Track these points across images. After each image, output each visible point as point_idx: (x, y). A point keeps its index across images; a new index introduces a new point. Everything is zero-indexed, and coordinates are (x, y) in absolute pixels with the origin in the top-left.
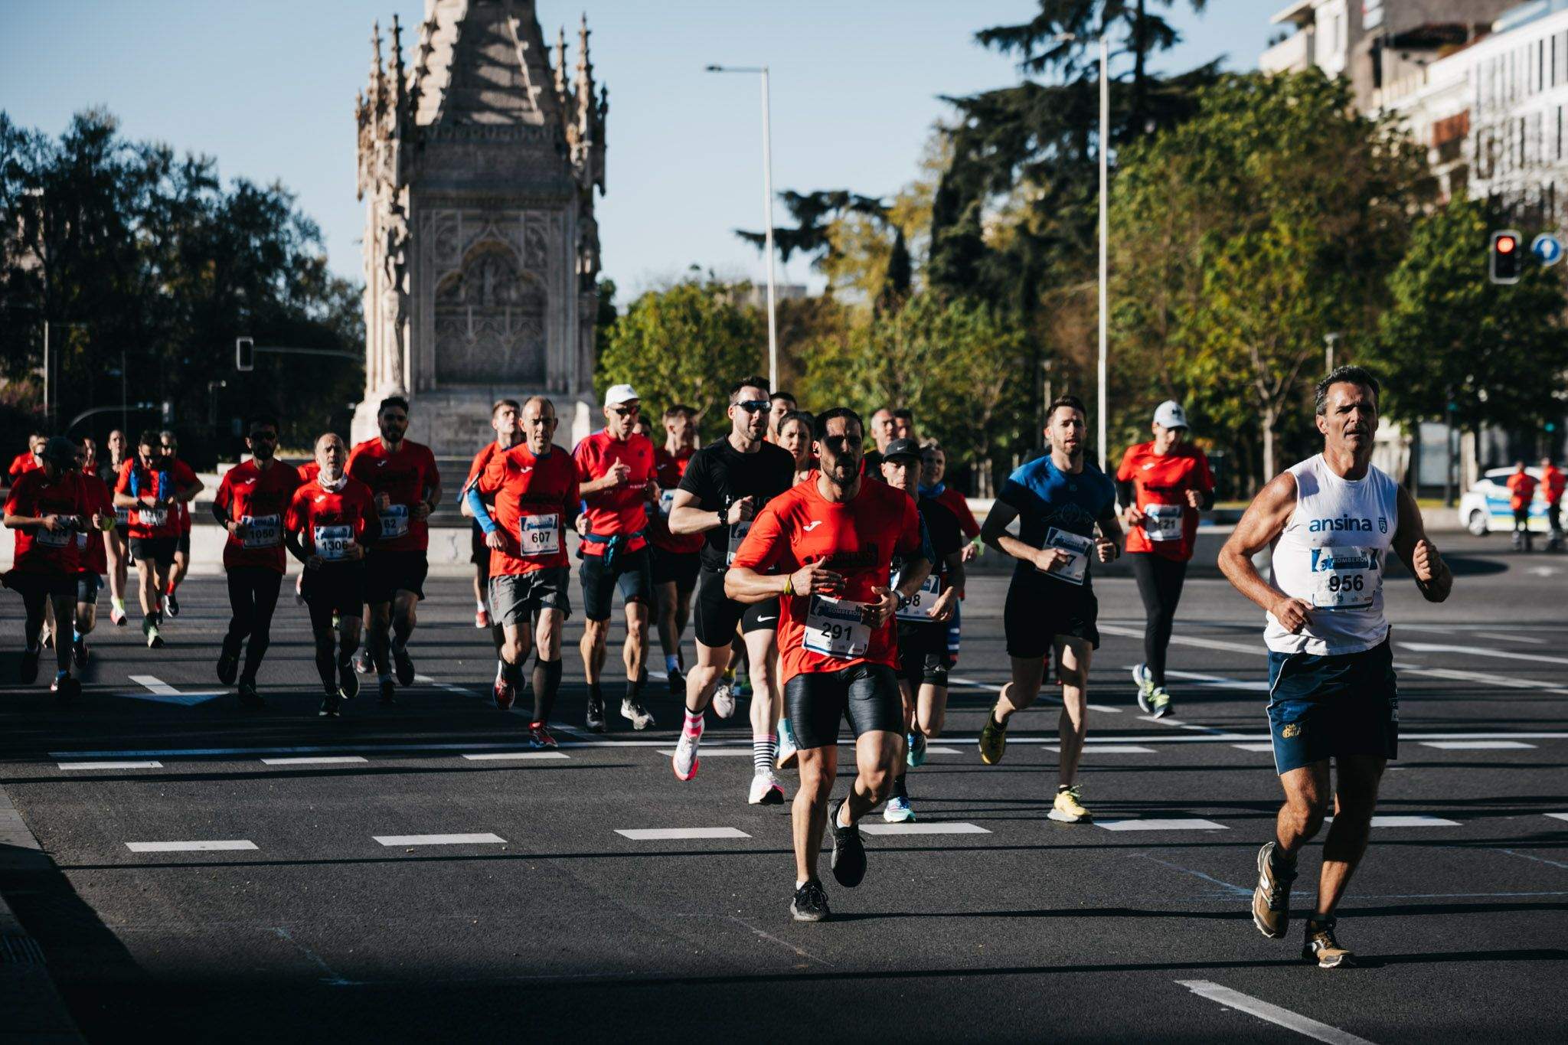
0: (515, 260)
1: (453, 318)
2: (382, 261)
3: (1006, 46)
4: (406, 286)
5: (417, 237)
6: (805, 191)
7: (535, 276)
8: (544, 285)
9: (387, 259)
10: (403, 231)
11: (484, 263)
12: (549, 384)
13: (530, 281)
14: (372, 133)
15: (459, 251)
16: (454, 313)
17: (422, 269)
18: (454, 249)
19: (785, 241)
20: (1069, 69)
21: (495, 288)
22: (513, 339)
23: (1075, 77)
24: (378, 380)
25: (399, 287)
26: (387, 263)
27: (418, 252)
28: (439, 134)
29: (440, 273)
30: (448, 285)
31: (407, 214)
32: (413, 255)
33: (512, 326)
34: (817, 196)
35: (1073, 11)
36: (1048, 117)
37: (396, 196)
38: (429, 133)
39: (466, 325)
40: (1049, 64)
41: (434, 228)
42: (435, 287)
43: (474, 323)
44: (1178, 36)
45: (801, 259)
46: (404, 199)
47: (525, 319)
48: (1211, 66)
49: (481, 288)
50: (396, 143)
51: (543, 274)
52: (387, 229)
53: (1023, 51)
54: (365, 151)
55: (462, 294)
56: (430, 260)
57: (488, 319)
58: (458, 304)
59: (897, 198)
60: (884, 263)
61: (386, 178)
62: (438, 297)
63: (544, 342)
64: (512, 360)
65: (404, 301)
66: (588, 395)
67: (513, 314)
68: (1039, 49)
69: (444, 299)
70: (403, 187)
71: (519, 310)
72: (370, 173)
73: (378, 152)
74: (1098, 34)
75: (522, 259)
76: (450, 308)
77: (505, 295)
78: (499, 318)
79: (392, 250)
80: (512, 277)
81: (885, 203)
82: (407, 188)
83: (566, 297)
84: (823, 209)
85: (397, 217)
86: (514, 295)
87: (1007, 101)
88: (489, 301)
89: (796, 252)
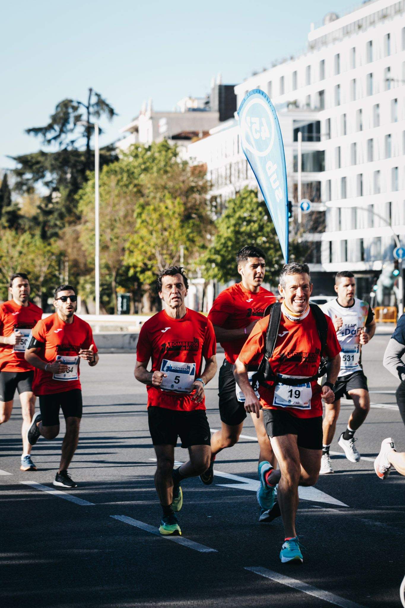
3: (37, 135)
20: (61, 143)
23: (63, 147)
35: (62, 121)
36: (53, 162)
40: (53, 142)
48: (112, 144)
53: (43, 137)
68: (50, 135)
74: (72, 130)
87: (32, 158)
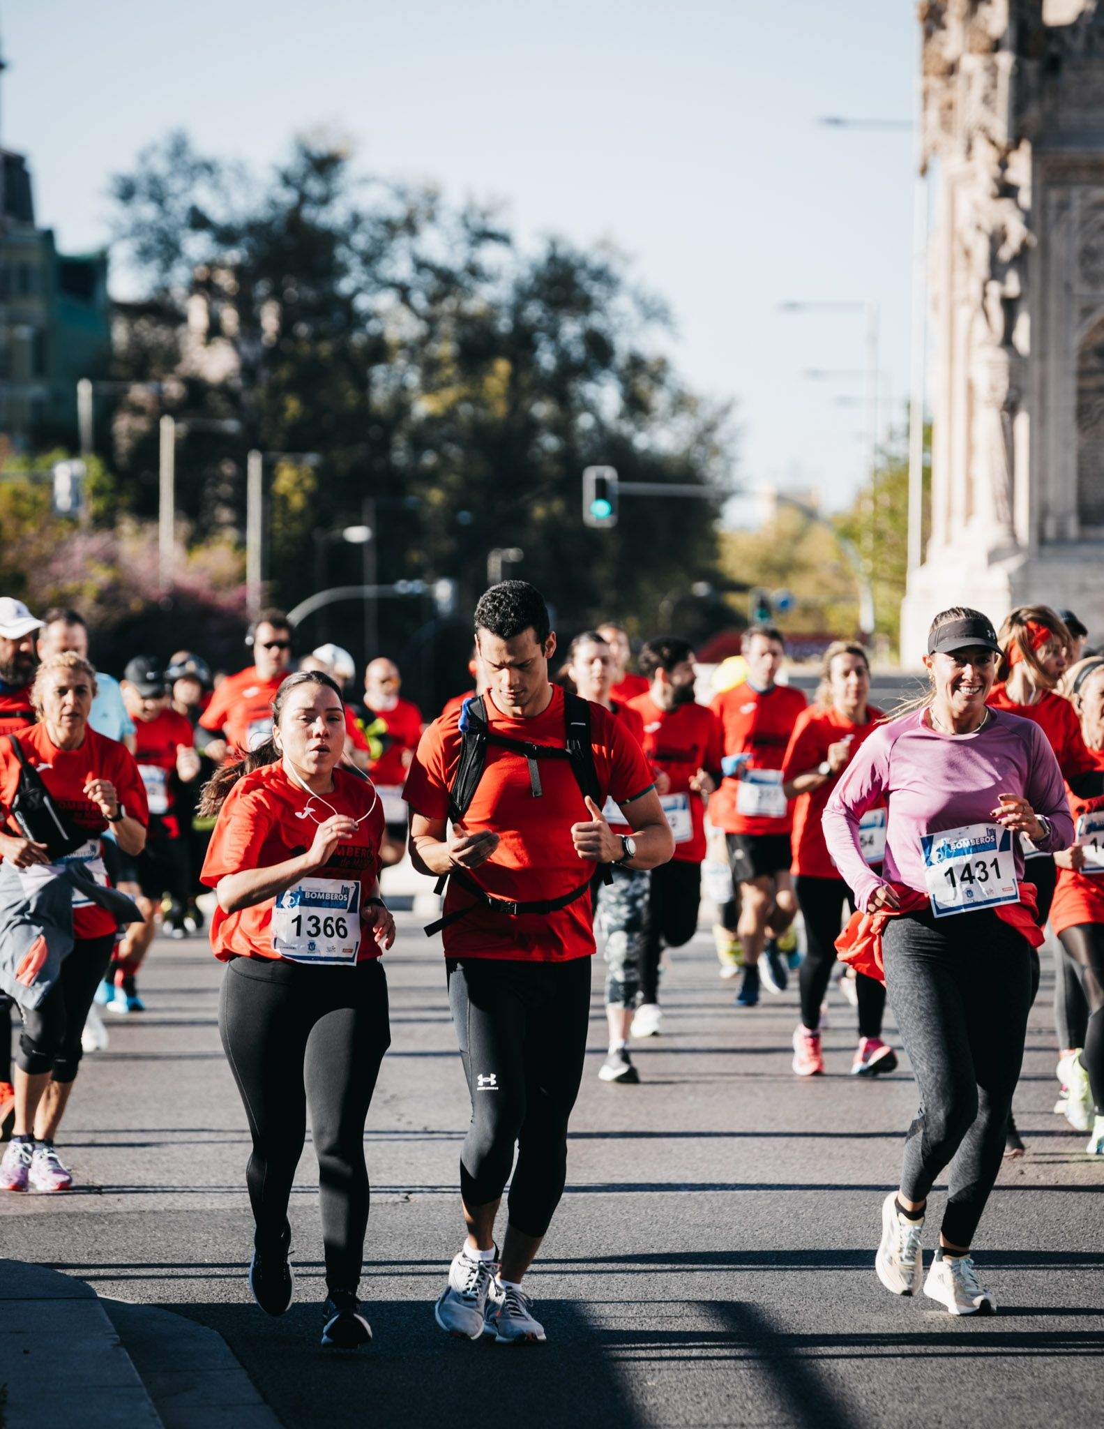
2: (975, 290)
4: (1022, 338)
5: (1044, 244)
9: (985, 285)
10: (1017, 232)
14: (953, 41)
17: (1053, 307)
24: (958, 520)
25: (1007, 341)
26: (985, 295)
27: (1045, 273)
28: (1089, 41)
29: (1087, 311)
31: (1025, 198)
32: (1035, 275)
37: (1004, 164)
38: (1068, 38)
41: (1076, 226)
42: (1076, 342)
46: (1021, 169)
50: (1005, 60)
52: (988, 227)
54: (936, 83)
56: (1068, 287)
61: (984, 130)
62: (1083, 357)
65: (1017, 366)
69: (1093, 363)
70: (1015, 144)
72: (946, 124)
73: (969, 78)
79: (996, 270)
82: (1026, 148)
85: (1006, 203)
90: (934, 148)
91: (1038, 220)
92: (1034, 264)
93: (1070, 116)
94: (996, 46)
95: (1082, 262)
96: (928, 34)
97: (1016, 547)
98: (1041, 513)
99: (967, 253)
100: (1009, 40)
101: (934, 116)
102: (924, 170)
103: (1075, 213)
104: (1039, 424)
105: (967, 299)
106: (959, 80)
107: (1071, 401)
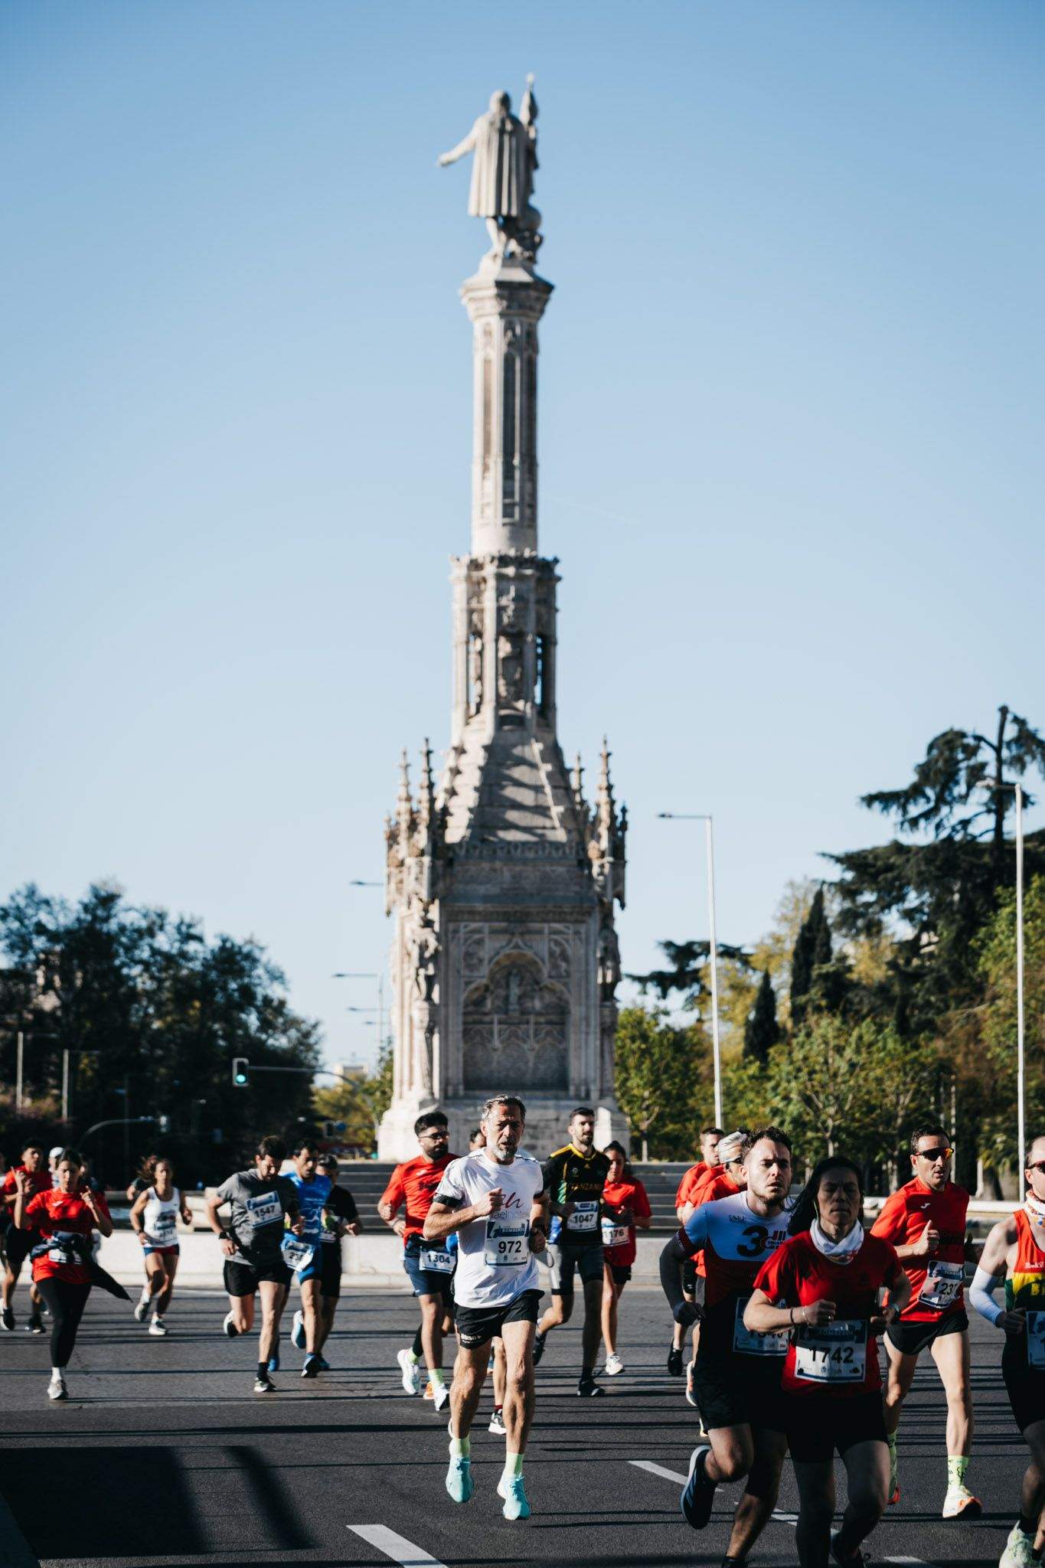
0: (539, 971)
1: (479, 1027)
2: (413, 972)
3: (886, 808)
4: (436, 996)
5: (446, 949)
6: (681, 941)
7: (559, 986)
8: (567, 996)
9: (417, 969)
10: (433, 944)
11: (510, 974)
12: (572, 1090)
13: (552, 991)
14: (402, 850)
15: (486, 962)
16: (481, 1022)
17: (451, 981)
18: (481, 961)
19: (663, 981)
20: (938, 826)
21: (520, 998)
22: (537, 1046)
23: (944, 834)
24: (406, 1087)
25: (428, 998)
26: (418, 975)
27: (447, 965)
28: (467, 851)
29: (468, 983)
30: (475, 996)
31: (437, 927)
32: (442, 966)
33: (536, 1035)
34: (690, 944)
35: (942, 779)
36: (923, 868)
37: (426, 911)
38: (457, 849)
39: (491, 1033)
40: (922, 823)
41: (462, 941)
42: (463, 997)
43: (500, 1032)
44: (1032, 799)
45: (677, 997)
46: (434, 913)
47: (548, 1027)
49: (507, 998)
50: (427, 860)
51: (565, 984)
52: (418, 941)
53: (900, 812)
54: (394, 871)
55: (489, 1004)
56: (458, 971)
57: (513, 1028)
58: (486, 1014)
59: (756, 946)
60: (750, 999)
61: (416, 894)
62: (466, 1006)
63: (566, 1050)
64: (536, 1068)
65: (434, 1010)
66: (608, 1101)
67: (536, 1023)
68: (914, 810)
69: (471, 1008)
70: (432, 901)
71: (542, 1019)
72: (399, 891)
73: (409, 868)
74: (964, 798)
75: (545, 971)
76: (476, 1017)
77: (529, 1005)
78: (523, 1027)
79: (423, 963)
80: (536, 987)
81: (745, 951)
82: (437, 902)
83: (588, 1007)
84: (695, 956)
85: (428, 930)
86: (538, 1004)
87: (876, 858)
88: (514, 1010)
89: (673, 991)
90: (394, 902)
91: (443, 938)
92: (442, 960)
93: (459, 888)
94: (422, 853)
95: (465, 959)
96: (390, 847)
97: (434, 1100)
98: (445, 1083)
99: (409, 954)
100: (429, 849)
101: (393, 886)
102: (389, 913)
103: (461, 935)
104: (444, 1040)
105: (409, 977)
106: (404, 869)
107: (461, 1028)
